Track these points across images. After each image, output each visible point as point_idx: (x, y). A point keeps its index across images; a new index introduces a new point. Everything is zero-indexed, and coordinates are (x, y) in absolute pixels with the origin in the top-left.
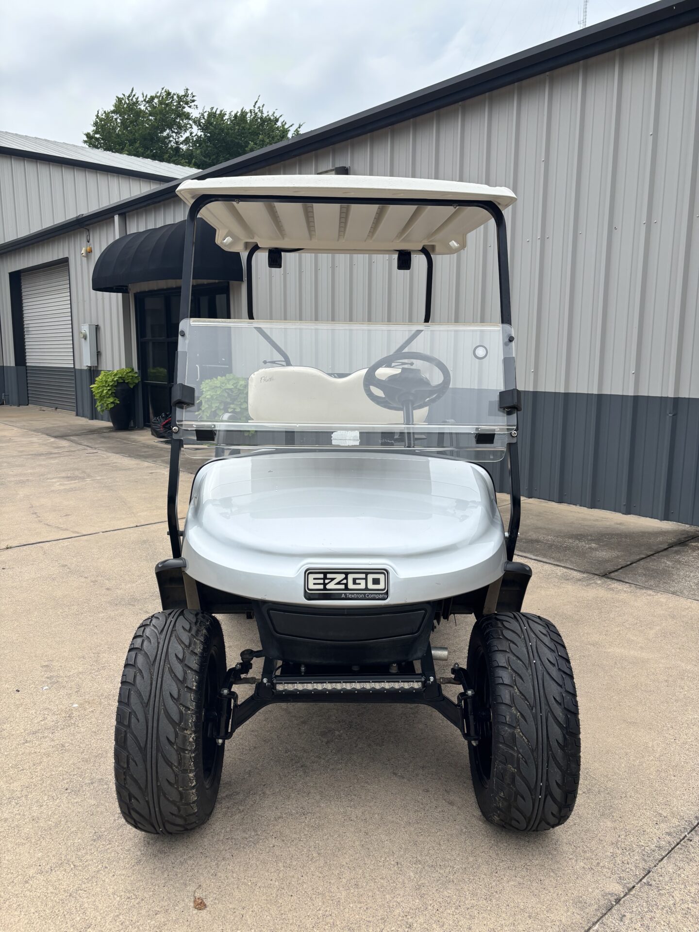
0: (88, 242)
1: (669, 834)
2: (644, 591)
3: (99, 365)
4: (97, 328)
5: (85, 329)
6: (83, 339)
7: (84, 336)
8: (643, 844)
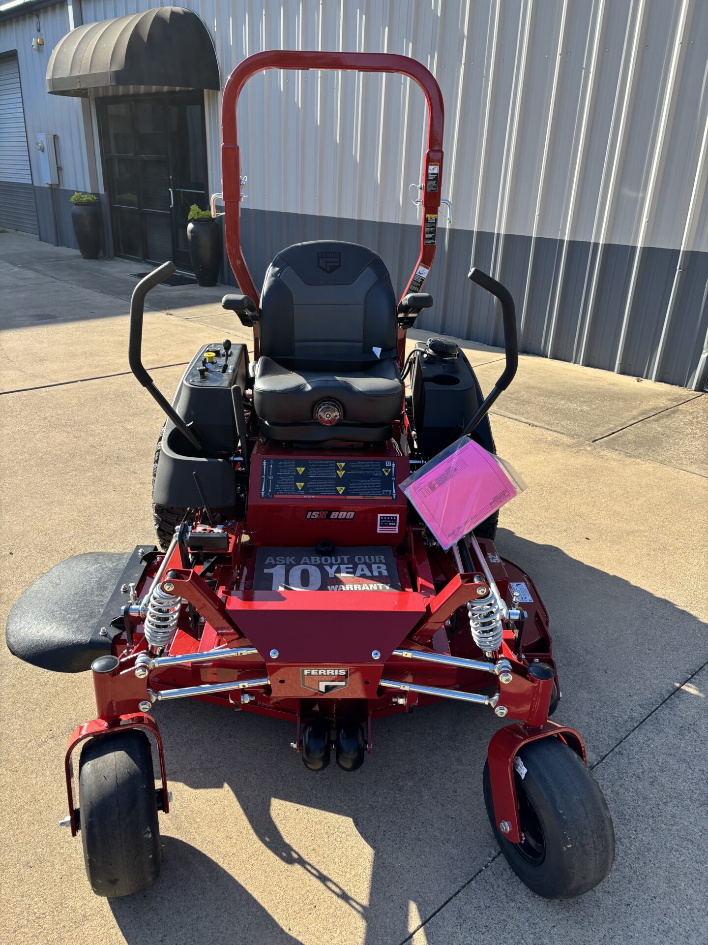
0: (39, 31)
1: (641, 706)
2: (633, 459)
3: (61, 183)
4: (55, 137)
5: (42, 138)
6: (40, 152)
7: (41, 148)
8: (617, 715)
